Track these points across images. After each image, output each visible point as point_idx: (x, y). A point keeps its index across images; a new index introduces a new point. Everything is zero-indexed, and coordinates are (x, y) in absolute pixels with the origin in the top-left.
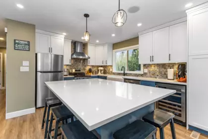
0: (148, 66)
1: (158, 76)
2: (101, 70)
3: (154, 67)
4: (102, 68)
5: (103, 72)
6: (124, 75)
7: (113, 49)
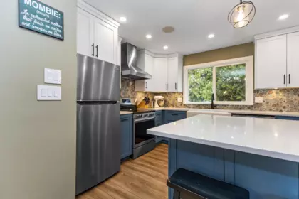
0: (263, 93)
1: (284, 107)
2: (159, 101)
3: (277, 93)
4: (160, 97)
5: (162, 103)
6: (213, 108)
7: (184, 65)
